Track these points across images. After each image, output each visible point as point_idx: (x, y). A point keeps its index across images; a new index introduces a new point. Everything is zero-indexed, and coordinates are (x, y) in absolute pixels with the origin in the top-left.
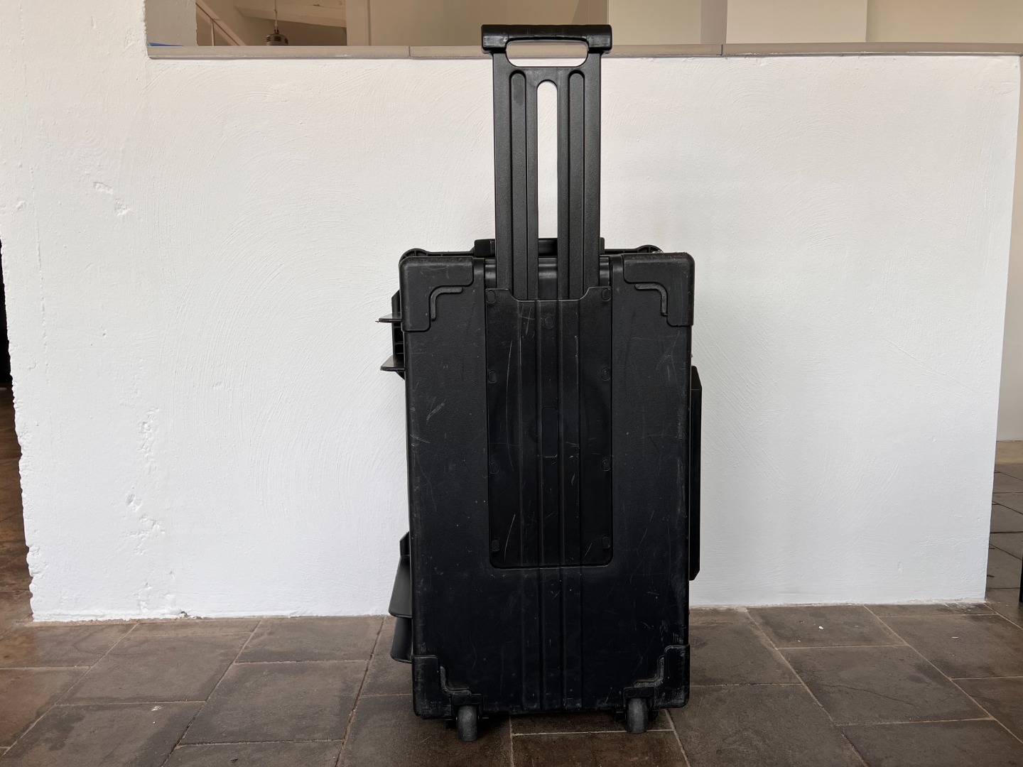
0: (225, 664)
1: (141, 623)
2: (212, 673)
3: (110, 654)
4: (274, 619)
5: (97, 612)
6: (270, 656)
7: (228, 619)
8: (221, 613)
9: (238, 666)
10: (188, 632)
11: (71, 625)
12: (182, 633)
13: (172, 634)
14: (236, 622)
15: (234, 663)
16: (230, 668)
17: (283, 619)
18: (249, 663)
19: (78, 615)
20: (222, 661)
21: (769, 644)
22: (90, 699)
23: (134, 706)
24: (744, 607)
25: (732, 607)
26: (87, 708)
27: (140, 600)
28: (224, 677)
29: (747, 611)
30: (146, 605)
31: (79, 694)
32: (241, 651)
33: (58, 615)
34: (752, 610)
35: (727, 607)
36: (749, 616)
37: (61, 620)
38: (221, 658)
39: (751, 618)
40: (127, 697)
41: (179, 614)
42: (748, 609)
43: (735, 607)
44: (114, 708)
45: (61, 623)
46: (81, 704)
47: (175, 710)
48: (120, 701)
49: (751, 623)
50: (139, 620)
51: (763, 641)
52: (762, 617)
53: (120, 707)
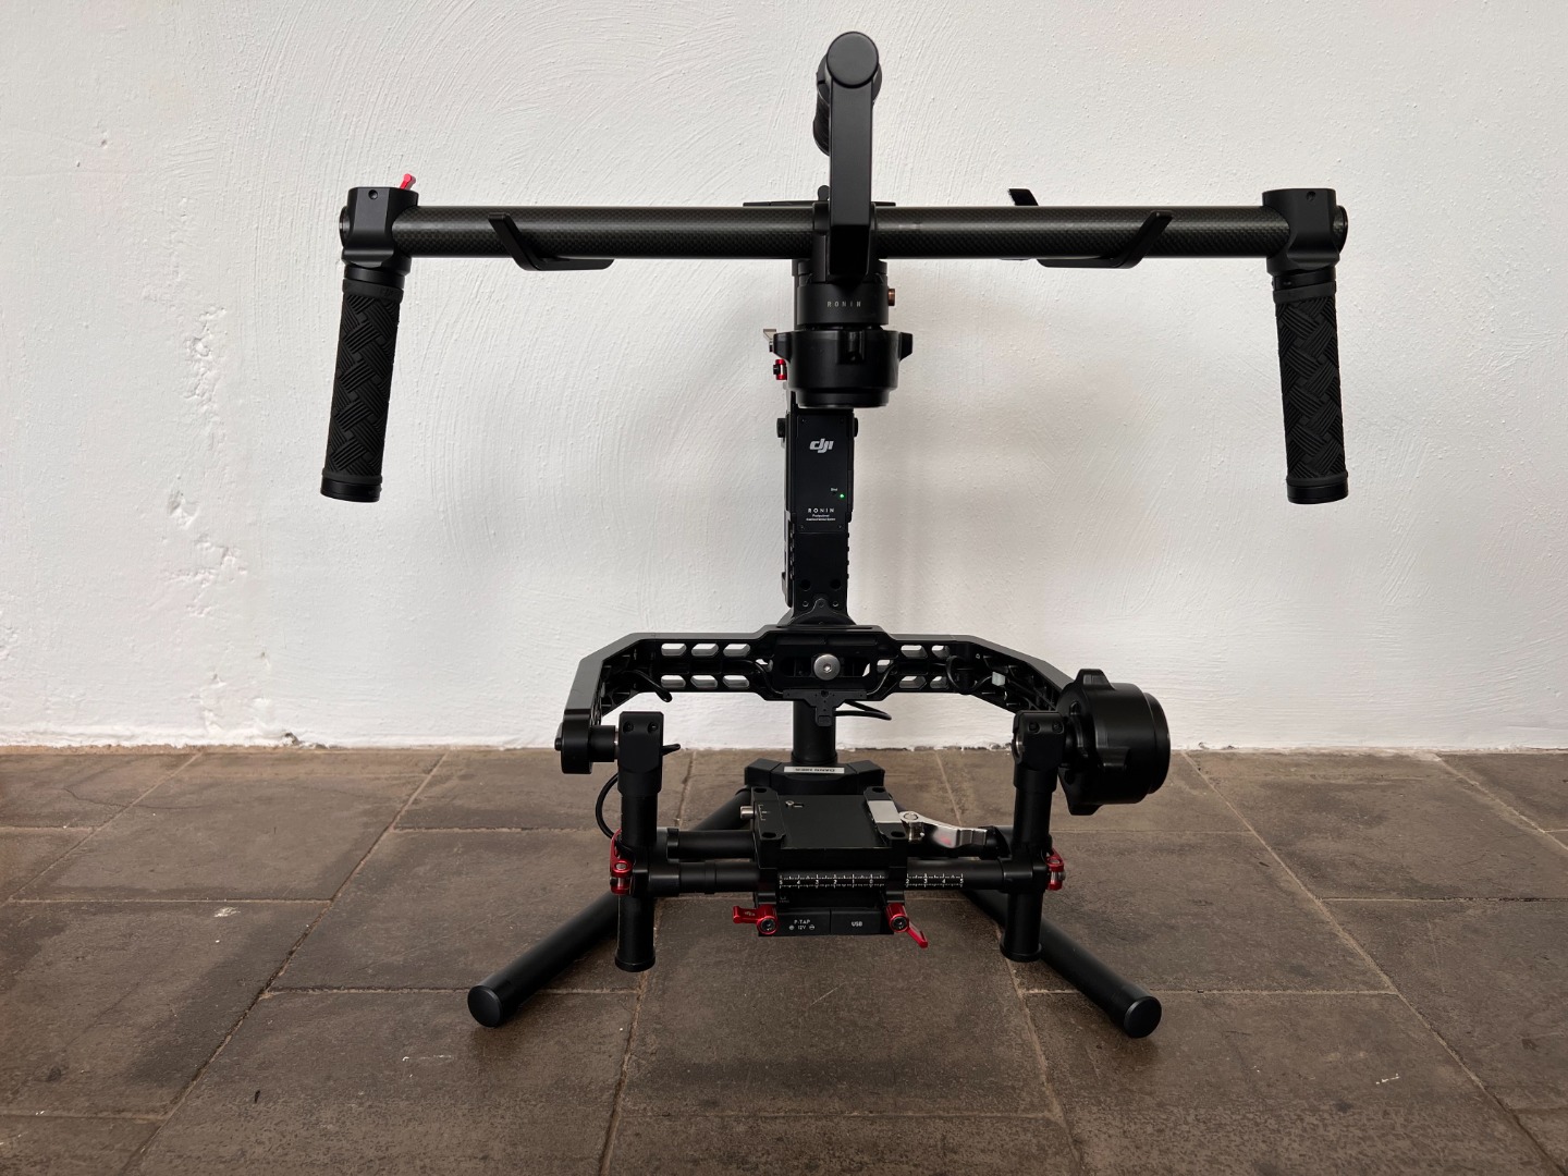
0: (371, 830)
1: (206, 753)
2: (346, 846)
3: (140, 805)
4: (473, 751)
5: (120, 729)
6: (467, 817)
7: (379, 749)
8: (364, 739)
9: (400, 836)
10: (301, 771)
11: (69, 752)
12: (286, 772)
13: (267, 773)
14: (396, 755)
15: (391, 830)
16: (382, 838)
17: (487, 752)
18: (423, 830)
19: (82, 734)
20: (366, 825)
21: (1521, 822)
22: (86, 890)
23: (177, 907)
24: (1430, 752)
25: (1405, 753)
26: (76, 908)
27: (203, 709)
28: (369, 856)
29: (1438, 759)
30: (215, 719)
31: (64, 882)
32: (406, 808)
33: (41, 734)
34: (1451, 758)
35: (1395, 751)
36: (1449, 769)
37: (49, 744)
38: (365, 819)
39: (1455, 772)
40: (165, 888)
41: (281, 737)
42: (1439, 755)
43: (1411, 753)
44: (134, 909)
45: (48, 749)
46: (65, 899)
47: (265, 917)
48: (151, 895)
49: (1461, 781)
50: (203, 747)
51: (1506, 816)
52: (1481, 771)
53: (148, 909)
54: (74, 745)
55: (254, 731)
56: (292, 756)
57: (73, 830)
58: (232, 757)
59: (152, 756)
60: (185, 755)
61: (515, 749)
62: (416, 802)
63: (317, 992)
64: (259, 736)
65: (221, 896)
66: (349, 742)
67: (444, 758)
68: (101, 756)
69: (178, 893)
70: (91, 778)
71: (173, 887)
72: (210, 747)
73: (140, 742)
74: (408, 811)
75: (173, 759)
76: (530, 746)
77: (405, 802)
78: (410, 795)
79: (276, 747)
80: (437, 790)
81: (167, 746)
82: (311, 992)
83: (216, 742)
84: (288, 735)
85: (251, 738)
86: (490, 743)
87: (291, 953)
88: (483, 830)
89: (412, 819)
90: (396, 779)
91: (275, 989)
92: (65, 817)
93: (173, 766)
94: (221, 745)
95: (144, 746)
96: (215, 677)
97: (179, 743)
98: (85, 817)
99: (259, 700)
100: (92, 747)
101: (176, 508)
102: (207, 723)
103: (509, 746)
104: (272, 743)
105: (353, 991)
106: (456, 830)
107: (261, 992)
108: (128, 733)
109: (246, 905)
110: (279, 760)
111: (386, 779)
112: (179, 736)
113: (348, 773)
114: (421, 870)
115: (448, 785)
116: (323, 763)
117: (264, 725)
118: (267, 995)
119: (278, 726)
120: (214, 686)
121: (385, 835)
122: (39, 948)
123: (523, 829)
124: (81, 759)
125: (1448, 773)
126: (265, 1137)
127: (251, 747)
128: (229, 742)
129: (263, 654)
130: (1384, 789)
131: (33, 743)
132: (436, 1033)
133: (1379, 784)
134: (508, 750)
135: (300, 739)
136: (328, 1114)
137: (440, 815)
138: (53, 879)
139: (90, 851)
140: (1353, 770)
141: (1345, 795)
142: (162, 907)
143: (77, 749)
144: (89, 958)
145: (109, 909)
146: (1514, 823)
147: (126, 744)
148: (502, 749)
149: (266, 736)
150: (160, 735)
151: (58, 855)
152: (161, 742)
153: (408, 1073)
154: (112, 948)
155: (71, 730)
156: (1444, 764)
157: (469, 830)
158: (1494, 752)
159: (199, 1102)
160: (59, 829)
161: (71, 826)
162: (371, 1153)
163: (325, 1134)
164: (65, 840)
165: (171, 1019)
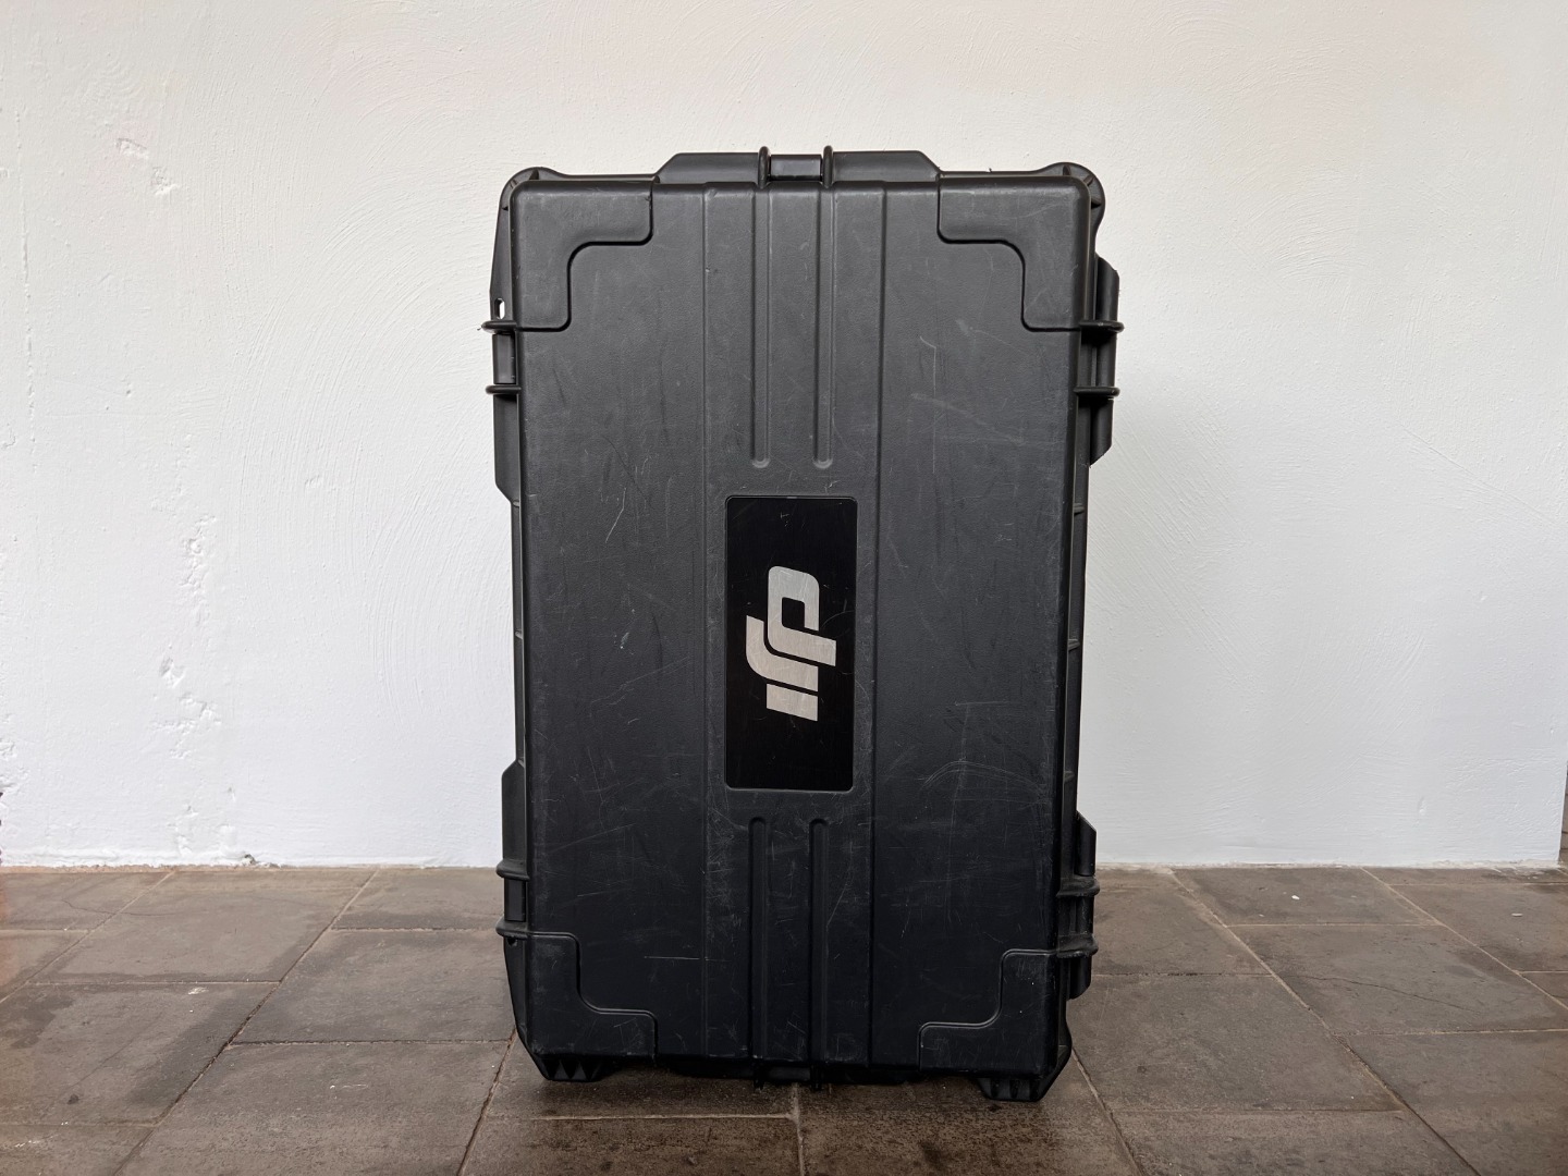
0: (313, 930)
3: (124, 912)
4: (398, 869)
5: (107, 852)
6: (390, 921)
7: (322, 868)
8: (310, 859)
9: (336, 935)
10: (257, 884)
11: (63, 871)
12: (244, 886)
13: (229, 887)
14: (335, 872)
15: (329, 930)
16: (322, 937)
18: (355, 930)
20: (309, 926)
21: (1212, 920)
22: (86, 975)
23: (160, 987)
24: (1167, 867)
25: (1146, 868)
26: (80, 988)
28: (311, 950)
29: (1171, 874)
31: (68, 970)
33: (41, 856)
37: (47, 865)
39: (1180, 882)
40: (149, 974)
42: (1175, 869)
44: (126, 989)
45: (46, 868)
46: (71, 982)
47: (229, 994)
48: (138, 979)
49: (1180, 889)
50: (175, 867)
52: (1198, 881)
53: (136, 989)
55: (220, 853)
56: (250, 874)
57: (72, 932)
59: (133, 874)
60: (162, 872)
61: (433, 868)
62: (350, 909)
63: (268, 1045)
64: (222, 856)
65: (192, 979)
66: (297, 862)
67: (375, 875)
68: (92, 874)
69: (160, 977)
70: (84, 892)
71: (155, 973)
72: (182, 866)
73: (122, 863)
74: (343, 916)
75: (151, 876)
76: (445, 865)
77: (342, 909)
78: (345, 904)
79: (237, 866)
80: (367, 900)
81: (145, 866)
82: (263, 1045)
83: (186, 863)
84: (247, 856)
85: (216, 858)
86: (414, 860)
87: (248, 1019)
88: (402, 930)
89: (347, 922)
90: (334, 891)
91: (235, 1043)
92: (63, 922)
93: (151, 883)
94: (191, 865)
95: (126, 866)
96: (190, 808)
97: (156, 864)
98: (81, 922)
99: (224, 827)
100: (82, 867)
102: (180, 847)
104: (234, 863)
106: (381, 930)
107: (226, 1045)
109: (212, 986)
110: (239, 876)
111: (327, 891)
113: (296, 885)
114: (351, 959)
115: (379, 895)
116: (275, 878)
117: (227, 848)
118: (229, 1047)
119: (239, 849)
120: (188, 816)
121: (324, 933)
122: (53, 1017)
123: (435, 929)
124: (75, 877)
126: (229, 1136)
127: (215, 866)
128: (197, 863)
129: (230, 790)
130: (1118, 895)
131: (34, 864)
132: (357, 1071)
134: (427, 868)
135: (256, 859)
136: (273, 1122)
137: (369, 920)
138: (60, 968)
139: (89, 947)
142: (147, 988)
143: (70, 869)
144: (92, 1023)
145: (104, 989)
147: (112, 864)
148: (422, 868)
149: (228, 858)
150: (140, 857)
151: (62, 951)
152: (141, 863)
153: (333, 1096)
154: (110, 1016)
155: (65, 852)
157: (391, 930)
158: (1217, 866)
159: (180, 1115)
160: (61, 931)
161: (71, 929)
162: (304, 1145)
163: (273, 1134)
164: (67, 940)
165: (158, 1063)
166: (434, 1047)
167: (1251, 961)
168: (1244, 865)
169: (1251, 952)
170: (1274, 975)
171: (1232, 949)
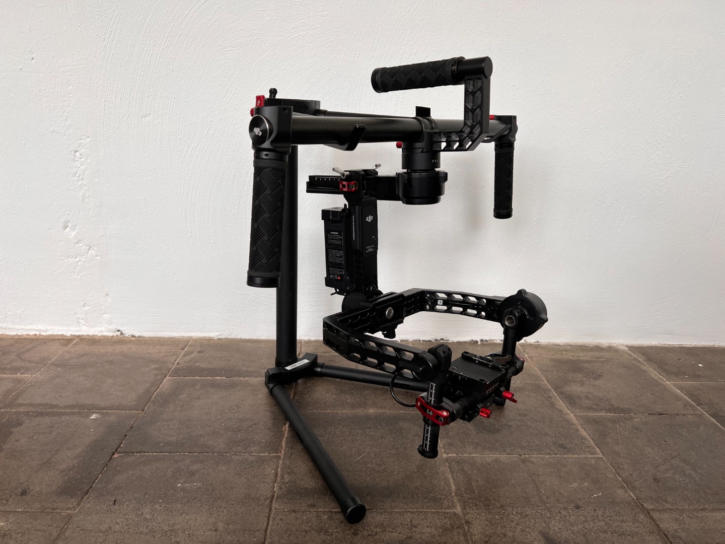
0: (159, 377)
1: (81, 339)
2: (147, 385)
3: (52, 364)
4: (203, 339)
5: (40, 327)
6: (201, 372)
7: (160, 338)
8: (154, 333)
9: (171, 380)
10: (125, 348)
11: (17, 337)
12: (118, 348)
13: (110, 349)
14: (168, 340)
15: (168, 377)
16: (164, 381)
17: (210, 340)
18: (182, 378)
19: (23, 329)
20: (156, 375)
21: (660, 379)
22: (30, 405)
23: (73, 413)
24: (623, 345)
25: (612, 345)
26: (27, 414)
27: (80, 318)
28: (158, 390)
29: (626, 348)
30: (85, 323)
31: (20, 401)
32: (174, 367)
33: (4, 329)
34: (632, 348)
35: (608, 344)
36: (631, 353)
37: (7, 333)
38: (155, 372)
39: (633, 354)
40: (67, 404)
41: (115, 332)
42: (627, 346)
43: (615, 345)
44: (53, 414)
45: (7, 335)
46: (22, 409)
47: (113, 418)
48: (60, 408)
49: (635, 359)
50: (79, 336)
51: (653, 375)
52: (644, 354)
53: (60, 414)
54: (19, 334)
55: (103, 329)
56: (120, 340)
57: (23, 376)
58: (93, 341)
59: (55, 339)
60: (71, 339)
61: (222, 339)
62: (178, 364)
63: (139, 454)
64: (105, 331)
65: (92, 408)
66: (146, 334)
67: (190, 343)
68: (32, 339)
69: (73, 407)
70: (28, 350)
71: (71, 403)
72: (82, 335)
73: (50, 333)
74: (174, 368)
75: (66, 341)
76: (229, 337)
77: (173, 364)
78: (175, 361)
79: (113, 336)
80: (188, 358)
81: (62, 335)
82: (136, 454)
83: (85, 334)
84: (118, 331)
85: (101, 332)
86: (211, 336)
87: (126, 436)
88: (209, 378)
89: (177, 372)
90: (168, 352)
91: (119, 453)
92: (17, 370)
93: (66, 345)
94: (88, 335)
95: (52, 335)
96: (85, 304)
97: (68, 334)
98: (27, 370)
99: (105, 315)
100: (27, 335)
101: (66, 228)
102: (81, 325)
103: (220, 337)
104: (111, 334)
105: (154, 454)
106: (197, 377)
107: (114, 454)
108: (44, 329)
109: (104, 413)
110: (115, 342)
111: (164, 353)
112: (68, 331)
113: (147, 350)
114: (182, 397)
115: (192, 356)
116: (135, 344)
117: (107, 326)
118: (116, 456)
119: (114, 327)
120: (84, 309)
121: (165, 379)
122: (11, 433)
123: (227, 377)
124: (23, 340)
125: (630, 355)
126: (119, 521)
127: (101, 336)
128: (91, 334)
129: (107, 294)
130: (602, 362)
132: (192, 474)
133: (600, 360)
134: (219, 339)
135: (124, 333)
136: (146, 510)
137: (190, 371)
138: (15, 400)
139: (31, 386)
140: (591, 353)
141: (586, 365)
142: (66, 414)
143: (20, 336)
144: (35, 437)
145: (41, 414)
146: (656, 379)
147: (44, 334)
148: (216, 338)
149: (109, 331)
150: (59, 330)
151: (16, 388)
152: (60, 333)
153: (181, 492)
154: (45, 433)
155: (17, 327)
156: (628, 351)
157: (203, 378)
158: (650, 345)
159: (88, 505)
160: (16, 375)
161: (21, 374)
162: (166, 528)
163: (145, 520)
164: (19, 381)
165: (74, 466)
166: (237, 457)
167: (691, 405)
168: (665, 344)
169: (689, 400)
170: (707, 415)
171: (678, 398)
